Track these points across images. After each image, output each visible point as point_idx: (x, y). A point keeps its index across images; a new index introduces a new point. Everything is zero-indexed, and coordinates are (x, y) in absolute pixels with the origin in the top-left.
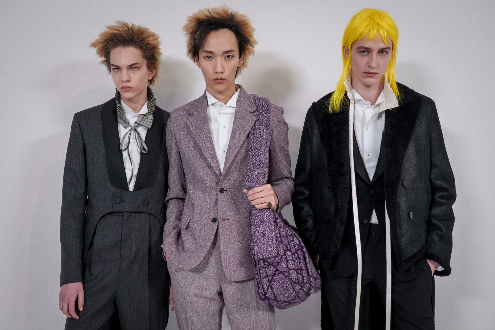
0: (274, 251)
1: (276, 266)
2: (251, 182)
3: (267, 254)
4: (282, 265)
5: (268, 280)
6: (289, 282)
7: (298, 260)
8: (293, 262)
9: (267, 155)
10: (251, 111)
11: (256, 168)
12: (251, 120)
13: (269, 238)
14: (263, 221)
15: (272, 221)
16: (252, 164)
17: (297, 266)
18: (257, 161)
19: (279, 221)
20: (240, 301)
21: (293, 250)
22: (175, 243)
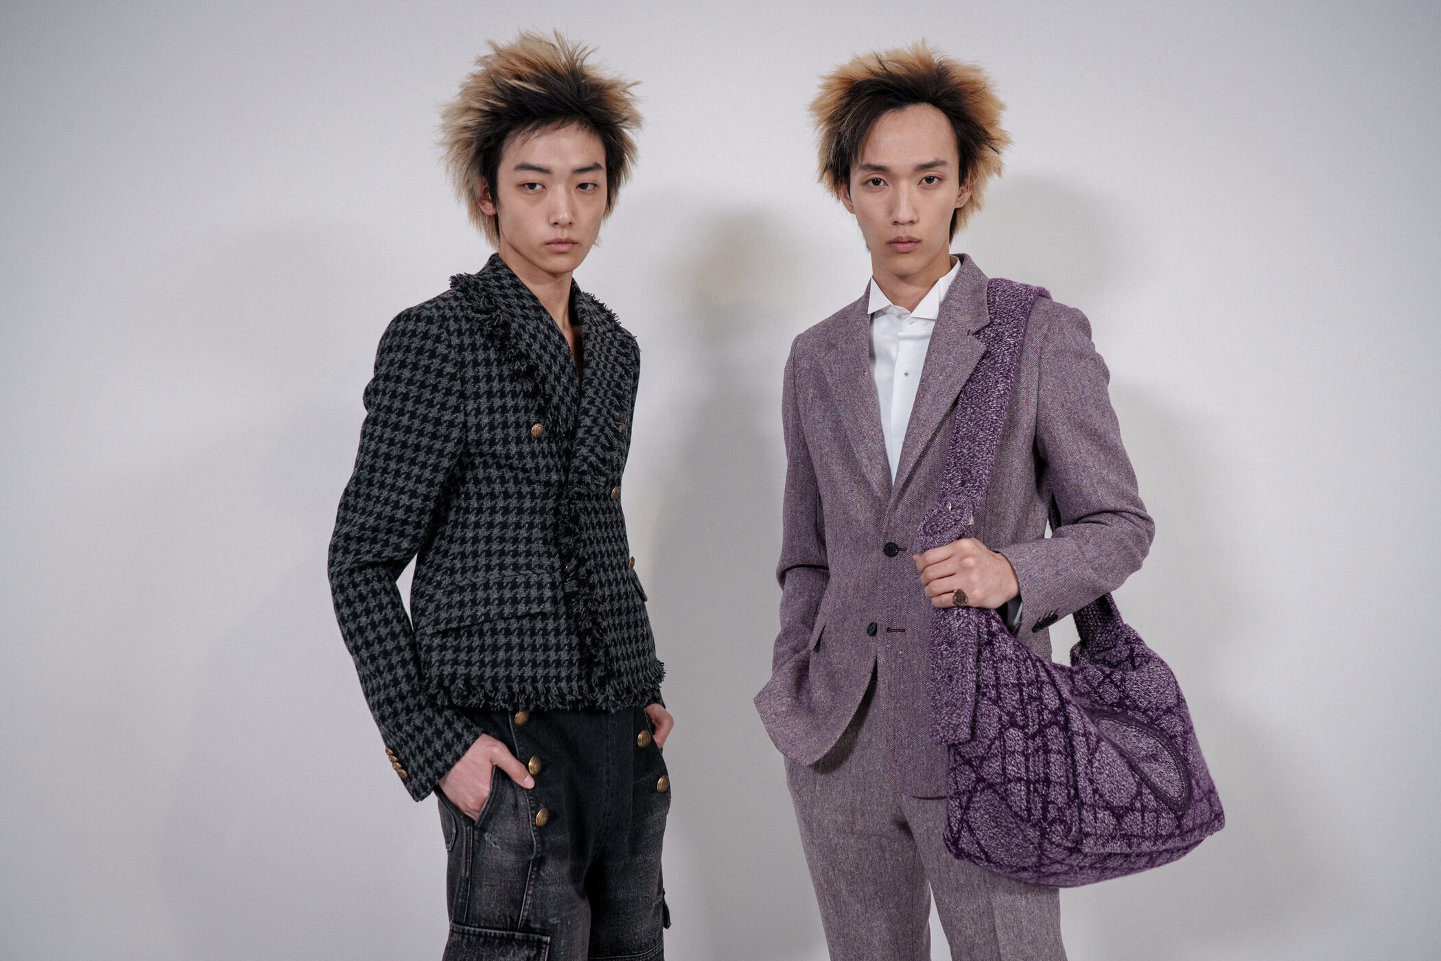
1: (977, 768)
4: (991, 765)
5: (960, 803)
7: (1041, 754)
8: (1022, 759)
10: (974, 330)
11: (955, 492)
12: (970, 353)
13: (958, 688)
15: (970, 643)
18: (962, 471)
21: (1034, 725)
22: (789, 690)
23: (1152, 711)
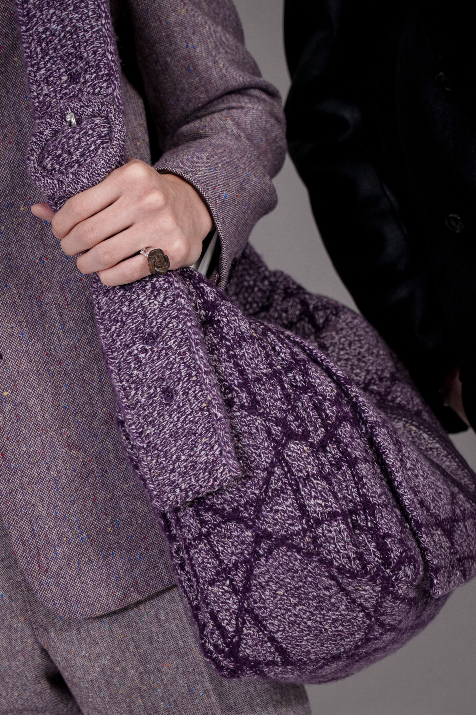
0: (224, 462)
1: (252, 520)
2: (54, 169)
3: (197, 481)
4: (276, 507)
5: (231, 585)
6: (326, 574)
7: (344, 468)
8: (324, 484)
9: (104, 21)
11: (65, 94)
13: (191, 404)
14: (150, 334)
15: (190, 328)
16: (47, 82)
17: (345, 498)
18: (62, 59)
19: (226, 316)
20: (142, 697)
21: (316, 430)
23: (374, 384)
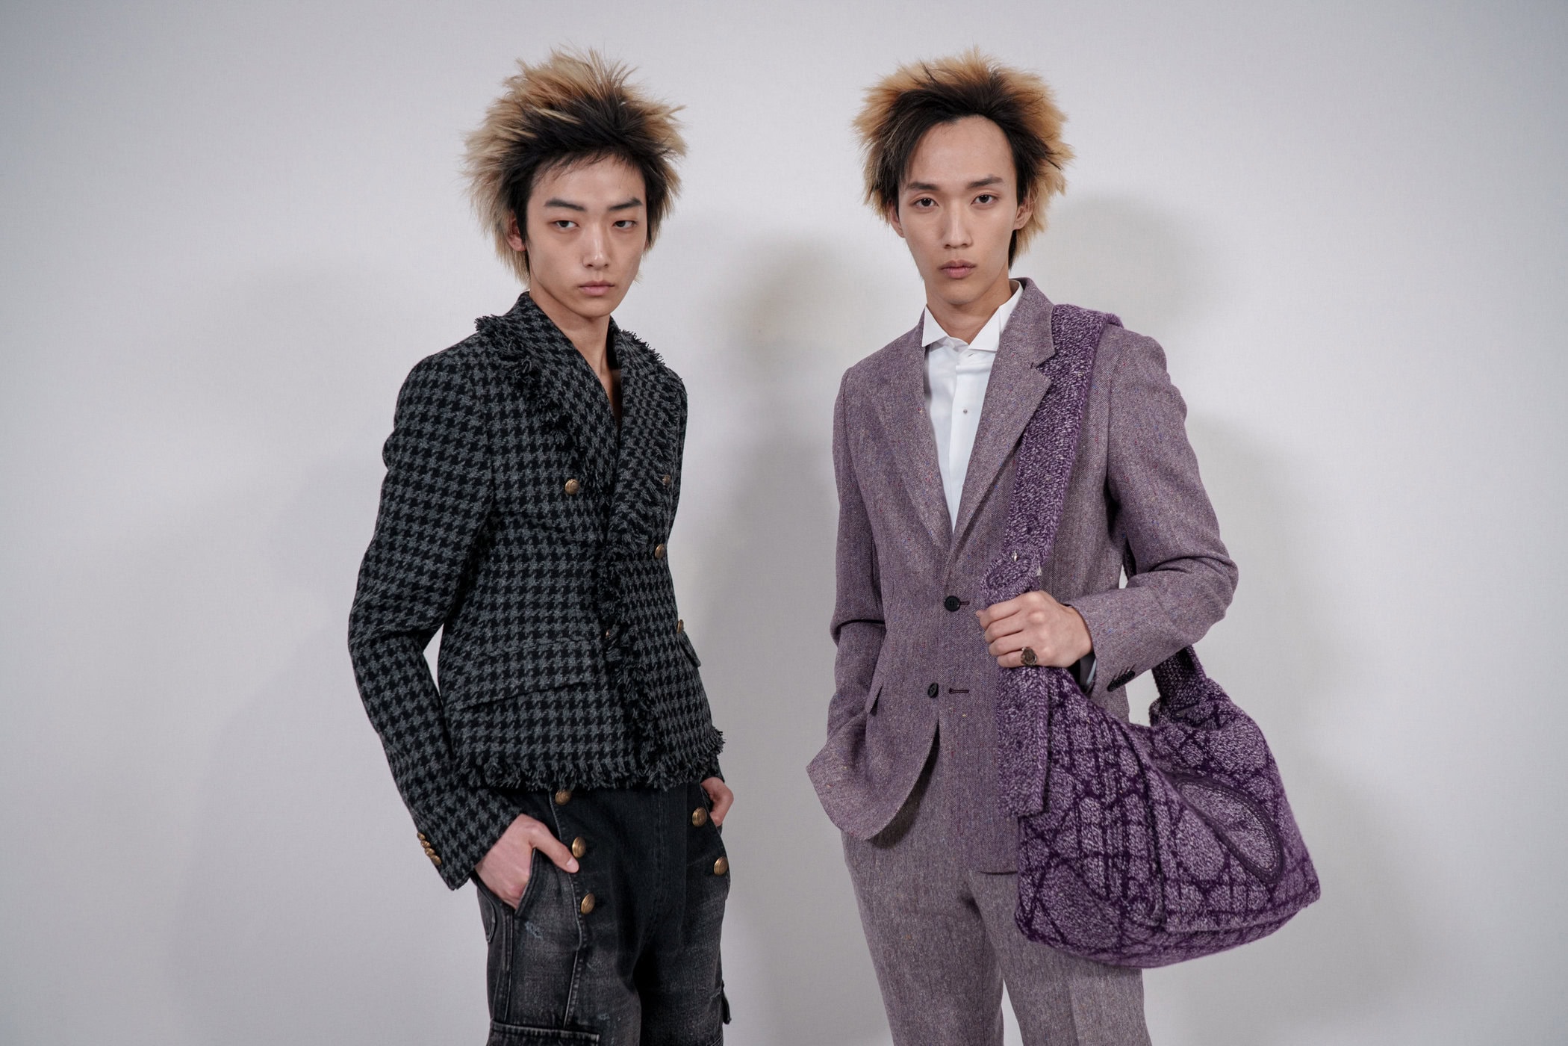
1: (1050, 842)
2: (992, 585)
4: (1065, 838)
5: (1032, 880)
7: (1119, 825)
10: (1037, 362)
11: (1021, 540)
12: (1033, 388)
13: (1028, 755)
14: (1019, 704)
16: (1015, 529)
17: (1113, 845)
18: (1027, 517)
19: (1072, 704)
21: (1111, 794)
22: (845, 758)
